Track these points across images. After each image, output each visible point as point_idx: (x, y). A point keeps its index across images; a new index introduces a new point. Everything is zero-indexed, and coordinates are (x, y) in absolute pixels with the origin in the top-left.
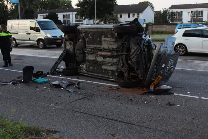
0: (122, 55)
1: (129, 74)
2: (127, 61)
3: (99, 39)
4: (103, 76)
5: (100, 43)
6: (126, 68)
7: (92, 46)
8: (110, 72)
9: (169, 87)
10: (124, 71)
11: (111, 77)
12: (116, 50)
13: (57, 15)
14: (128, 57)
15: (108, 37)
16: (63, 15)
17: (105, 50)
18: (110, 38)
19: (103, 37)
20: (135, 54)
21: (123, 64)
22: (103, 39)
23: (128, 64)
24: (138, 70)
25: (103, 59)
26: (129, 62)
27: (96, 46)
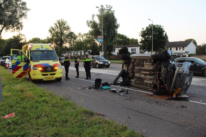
0: (156, 74)
1: (160, 86)
2: (159, 78)
3: (142, 63)
4: (145, 87)
5: (143, 66)
6: (158, 82)
7: (138, 67)
8: (149, 84)
9: (187, 96)
10: (157, 84)
11: (149, 88)
12: (153, 70)
13: (128, 49)
14: (159, 75)
15: (147, 62)
16: (132, 49)
17: (146, 70)
18: (149, 62)
19: (145, 62)
20: (164, 73)
21: (157, 79)
22: (145, 63)
23: (160, 80)
24: (166, 83)
25: (145, 76)
26: (160, 78)
27: (140, 68)
